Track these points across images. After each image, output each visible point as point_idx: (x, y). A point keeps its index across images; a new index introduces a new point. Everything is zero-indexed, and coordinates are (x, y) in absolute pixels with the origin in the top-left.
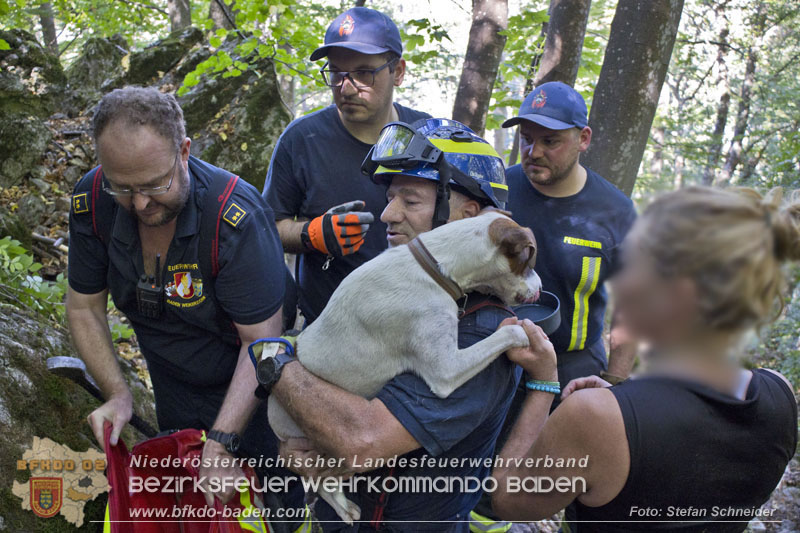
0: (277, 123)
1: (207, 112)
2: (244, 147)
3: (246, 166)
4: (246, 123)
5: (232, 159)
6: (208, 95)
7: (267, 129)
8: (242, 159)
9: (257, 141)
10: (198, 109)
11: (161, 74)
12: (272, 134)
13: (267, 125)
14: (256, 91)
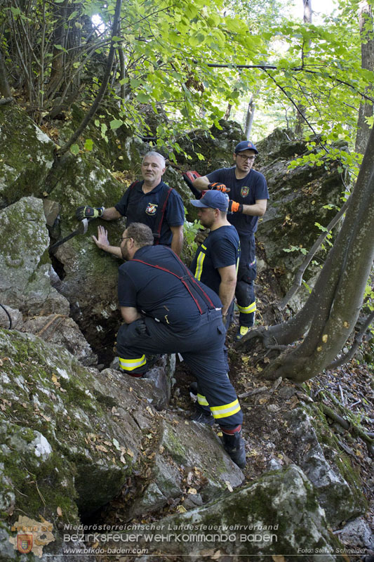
0: (335, 195)
1: (306, 180)
2: (313, 202)
3: (311, 212)
4: (319, 191)
5: (305, 207)
6: (309, 172)
7: (329, 197)
8: (310, 208)
9: (321, 202)
10: (301, 178)
11: (296, 155)
12: (330, 200)
13: (329, 195)
14: (331, 176)
